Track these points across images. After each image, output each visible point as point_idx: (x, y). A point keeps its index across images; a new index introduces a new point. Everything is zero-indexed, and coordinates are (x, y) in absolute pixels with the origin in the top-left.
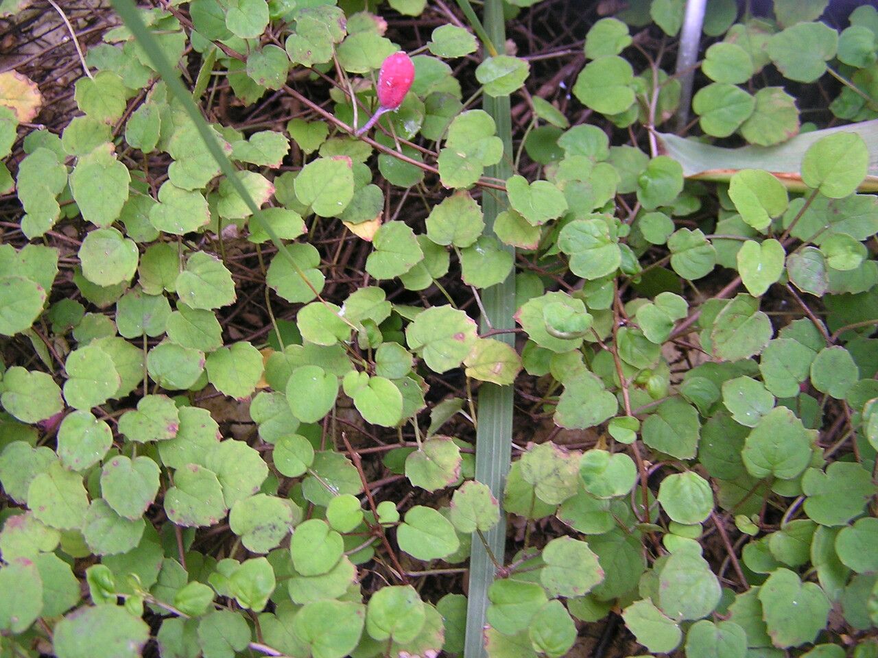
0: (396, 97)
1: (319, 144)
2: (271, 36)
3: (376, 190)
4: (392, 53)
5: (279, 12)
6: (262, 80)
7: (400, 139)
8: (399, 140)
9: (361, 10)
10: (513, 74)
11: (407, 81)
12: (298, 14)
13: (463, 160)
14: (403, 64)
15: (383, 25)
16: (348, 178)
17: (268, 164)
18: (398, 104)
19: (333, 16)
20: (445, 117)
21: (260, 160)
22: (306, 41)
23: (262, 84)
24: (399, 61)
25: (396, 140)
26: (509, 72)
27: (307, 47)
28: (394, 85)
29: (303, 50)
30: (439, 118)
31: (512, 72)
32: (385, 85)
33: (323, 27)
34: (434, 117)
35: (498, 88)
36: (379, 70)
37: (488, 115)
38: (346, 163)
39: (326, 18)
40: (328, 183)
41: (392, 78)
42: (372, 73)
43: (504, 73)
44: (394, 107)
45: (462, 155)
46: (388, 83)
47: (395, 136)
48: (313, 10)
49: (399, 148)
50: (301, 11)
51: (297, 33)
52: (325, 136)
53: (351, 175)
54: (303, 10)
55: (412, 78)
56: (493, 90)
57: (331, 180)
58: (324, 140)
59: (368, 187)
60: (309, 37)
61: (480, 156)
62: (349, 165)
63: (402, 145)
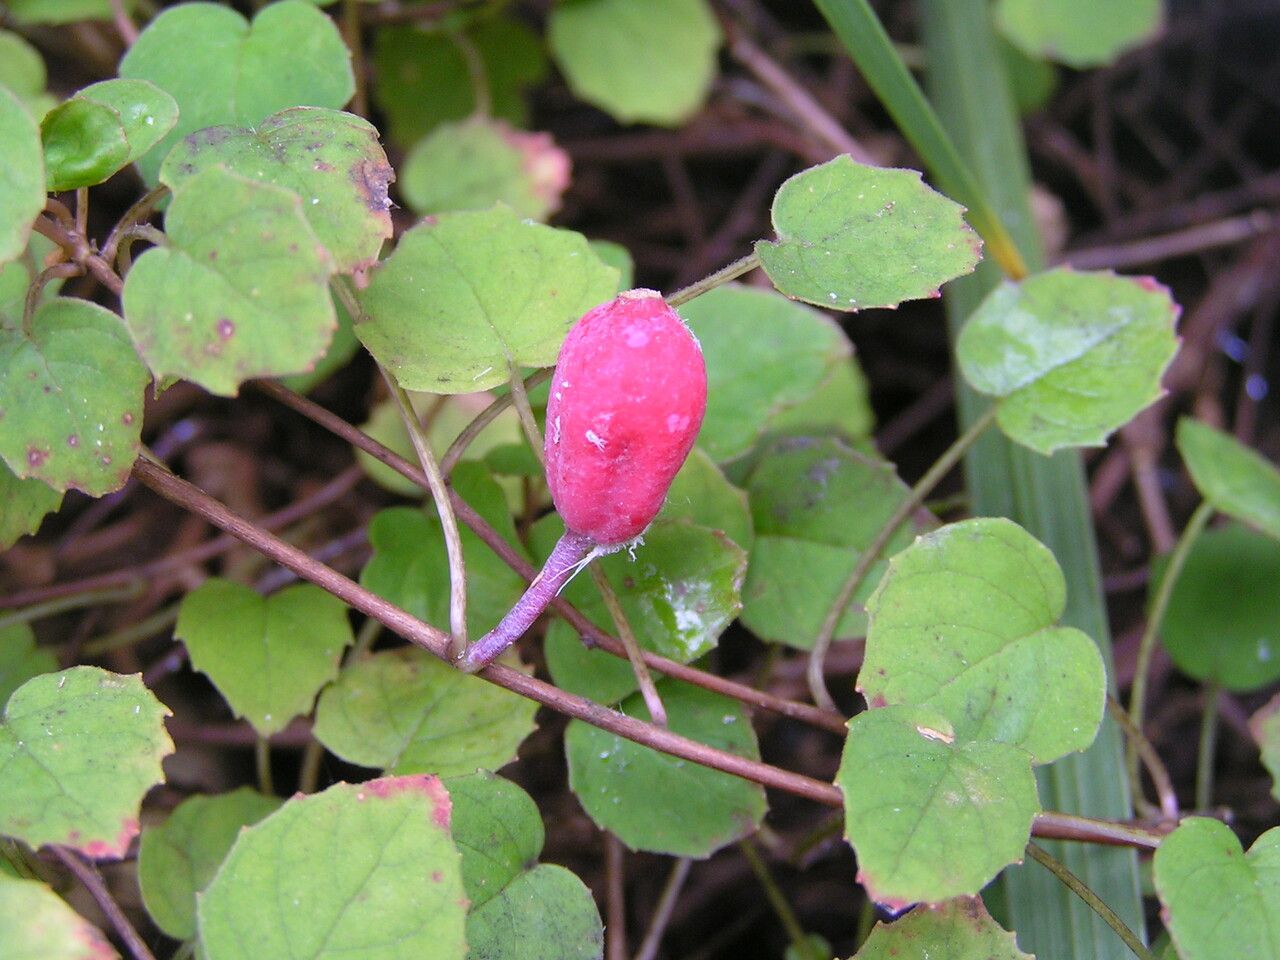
0: (630, 495)
1: (313, 684)
2: (84, 252)
3: (564, 885)
4: (601, 299)
5: (100, 152)
6: (35, 456)
7: (656, 660)
8: (649, 666)
9: (459, 111)
10: (1111, 347)
11: (675, 423)
12: (179, 153)
13: (948, 756)
14: (651, 349)
15: (549, 168)
16: (436, 876)
17: (75, 835)
18: (638, 523)
19: (332, 154)
20: (837, 543)
21: (41, 818)
22: (209, 281)
23: (35, 474)
24: (637, 337)
25: (638, 667)
26: (1096, 337)
27: (216, 305)
28: (620, 443)
29: (197, 318)
30: (814, 550)
31: (1110, 338)
32: (578, 447)
33: (280, 210)
34: (790, 545)
35: (1060, 414)
36: (547, 373)
37: (1032, 540)
38: (426, 807)
39: (301, 163)
40: (347, 903)
41: (607, 417)
42: (518, 388)
43: (1071, 344)
44: (625, 536)
45: (938, 730)
46: (591, 436)
47: (632, 651)
48: (244, 132)
49: (654, 702)
50: (192, 141)
51: (170, 244)
52: (336, 653)
53: (449, 859)
54: (198, 136)
55: (696, 409)
56: (1038, 422)
57: (360, 893)
58: (332, 673)
59: (529, 877)
60: (223, 254)
61: (1012, 723)
62: (440, 816)
63: (666, 683)
